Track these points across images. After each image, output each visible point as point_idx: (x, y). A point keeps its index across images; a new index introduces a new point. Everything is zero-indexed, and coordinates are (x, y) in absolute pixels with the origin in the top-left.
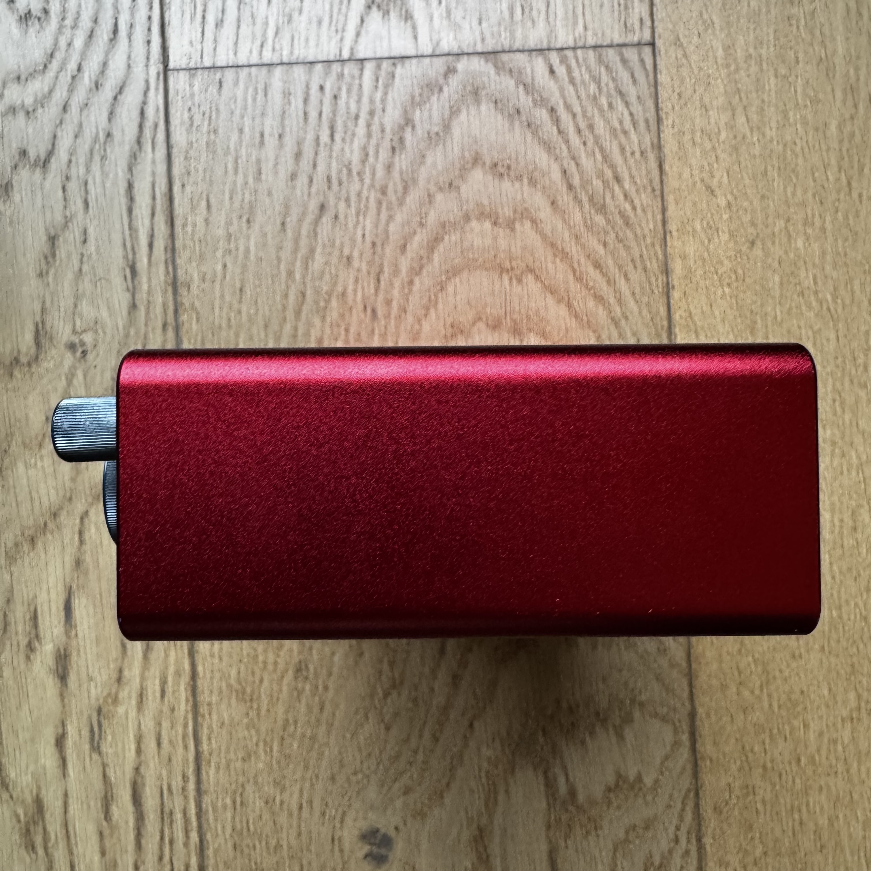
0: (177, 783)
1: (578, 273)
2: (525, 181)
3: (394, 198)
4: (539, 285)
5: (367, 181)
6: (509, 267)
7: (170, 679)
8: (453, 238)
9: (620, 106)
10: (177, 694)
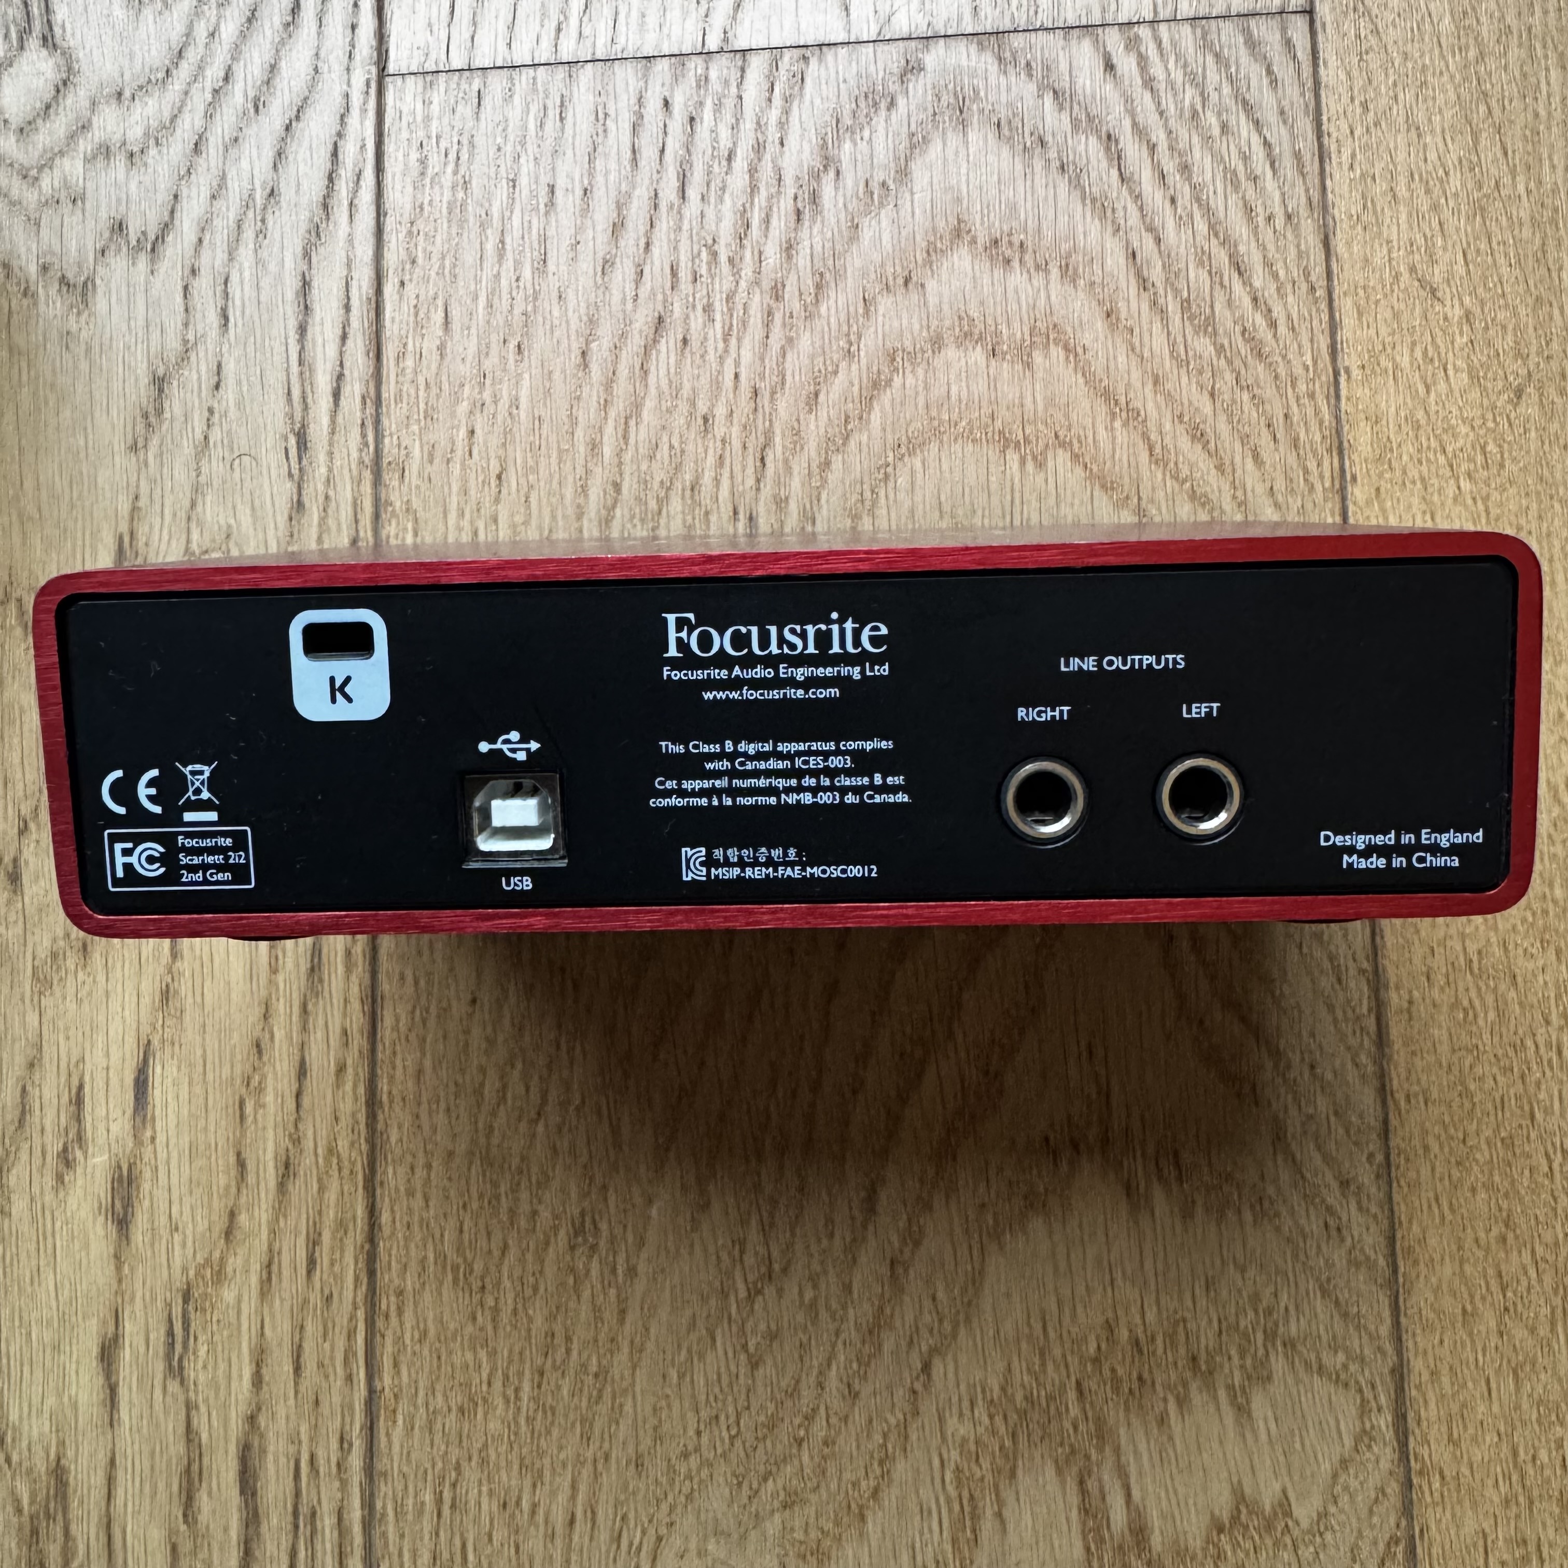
0: (329, 1452)
1: (1158, 450)
2: (1055, 272)
3: (796, 306)
4: (1079, 471)
5: (747, 272)
6: (1020, 437)
7: (326, 1237)
8: (910, 380)
9: (1244, 128)
10: (337, 1268)
